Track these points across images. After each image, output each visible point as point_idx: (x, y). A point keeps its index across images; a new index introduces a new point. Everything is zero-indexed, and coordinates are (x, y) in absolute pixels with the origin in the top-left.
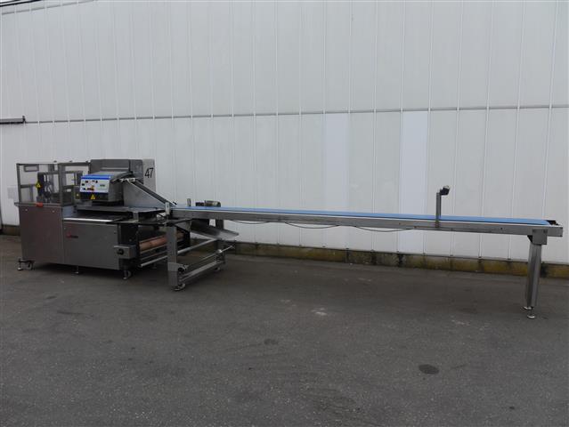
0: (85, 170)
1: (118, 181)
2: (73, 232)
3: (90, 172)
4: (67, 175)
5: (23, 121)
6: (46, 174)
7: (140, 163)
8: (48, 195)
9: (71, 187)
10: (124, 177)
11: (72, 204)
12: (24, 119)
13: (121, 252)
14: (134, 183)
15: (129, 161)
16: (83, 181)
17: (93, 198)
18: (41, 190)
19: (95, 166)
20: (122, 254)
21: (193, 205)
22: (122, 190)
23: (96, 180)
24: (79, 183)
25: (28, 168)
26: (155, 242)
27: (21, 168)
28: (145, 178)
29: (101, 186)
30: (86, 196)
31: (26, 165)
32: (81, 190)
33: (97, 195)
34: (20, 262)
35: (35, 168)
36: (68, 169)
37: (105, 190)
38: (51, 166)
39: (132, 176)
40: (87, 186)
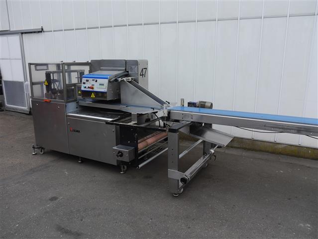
0: (86, 69)
1: (116, 80)
2: (76, 127)
3: (90, 71)
4: (72, 73)
5: (41, 31)
6: (53, 73)
7: (136, 63)
8: (54, 92)
9: (75, 85)
10: (121, 77)
11: (75, 100)
12: (42, 29)
13: (121, 154)
14: (130, 82)
15: (126, 61)
16: (84, 80)
17: (93, 96)
18: (48, 87)
19: (95, 66)
20: (121, 156)
21: (186, 105)
22: (119, 89)
23: (95, 79)
24: (81, 81)
25: (38, 68)
26: (151, 140)
27: (33, 67)
28: (140, 78)
29: (101, 85)
30: (86, 94)
31: (36, 65)
32: (83, 89)
33: (97, 93)
34: (34, 148)
35: (45, 67)
36: (73, 68)
37: (104, 89)
38: (58, 65)
39: (127, 75)
40: (88, 85)
